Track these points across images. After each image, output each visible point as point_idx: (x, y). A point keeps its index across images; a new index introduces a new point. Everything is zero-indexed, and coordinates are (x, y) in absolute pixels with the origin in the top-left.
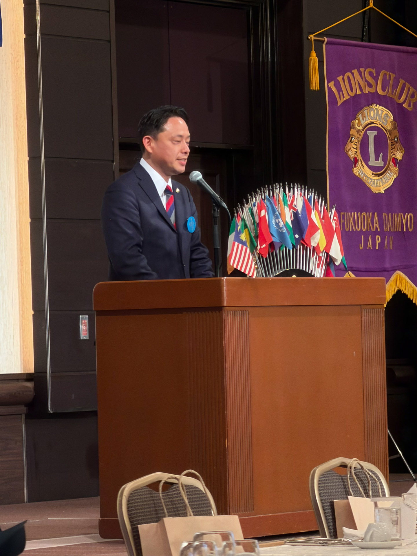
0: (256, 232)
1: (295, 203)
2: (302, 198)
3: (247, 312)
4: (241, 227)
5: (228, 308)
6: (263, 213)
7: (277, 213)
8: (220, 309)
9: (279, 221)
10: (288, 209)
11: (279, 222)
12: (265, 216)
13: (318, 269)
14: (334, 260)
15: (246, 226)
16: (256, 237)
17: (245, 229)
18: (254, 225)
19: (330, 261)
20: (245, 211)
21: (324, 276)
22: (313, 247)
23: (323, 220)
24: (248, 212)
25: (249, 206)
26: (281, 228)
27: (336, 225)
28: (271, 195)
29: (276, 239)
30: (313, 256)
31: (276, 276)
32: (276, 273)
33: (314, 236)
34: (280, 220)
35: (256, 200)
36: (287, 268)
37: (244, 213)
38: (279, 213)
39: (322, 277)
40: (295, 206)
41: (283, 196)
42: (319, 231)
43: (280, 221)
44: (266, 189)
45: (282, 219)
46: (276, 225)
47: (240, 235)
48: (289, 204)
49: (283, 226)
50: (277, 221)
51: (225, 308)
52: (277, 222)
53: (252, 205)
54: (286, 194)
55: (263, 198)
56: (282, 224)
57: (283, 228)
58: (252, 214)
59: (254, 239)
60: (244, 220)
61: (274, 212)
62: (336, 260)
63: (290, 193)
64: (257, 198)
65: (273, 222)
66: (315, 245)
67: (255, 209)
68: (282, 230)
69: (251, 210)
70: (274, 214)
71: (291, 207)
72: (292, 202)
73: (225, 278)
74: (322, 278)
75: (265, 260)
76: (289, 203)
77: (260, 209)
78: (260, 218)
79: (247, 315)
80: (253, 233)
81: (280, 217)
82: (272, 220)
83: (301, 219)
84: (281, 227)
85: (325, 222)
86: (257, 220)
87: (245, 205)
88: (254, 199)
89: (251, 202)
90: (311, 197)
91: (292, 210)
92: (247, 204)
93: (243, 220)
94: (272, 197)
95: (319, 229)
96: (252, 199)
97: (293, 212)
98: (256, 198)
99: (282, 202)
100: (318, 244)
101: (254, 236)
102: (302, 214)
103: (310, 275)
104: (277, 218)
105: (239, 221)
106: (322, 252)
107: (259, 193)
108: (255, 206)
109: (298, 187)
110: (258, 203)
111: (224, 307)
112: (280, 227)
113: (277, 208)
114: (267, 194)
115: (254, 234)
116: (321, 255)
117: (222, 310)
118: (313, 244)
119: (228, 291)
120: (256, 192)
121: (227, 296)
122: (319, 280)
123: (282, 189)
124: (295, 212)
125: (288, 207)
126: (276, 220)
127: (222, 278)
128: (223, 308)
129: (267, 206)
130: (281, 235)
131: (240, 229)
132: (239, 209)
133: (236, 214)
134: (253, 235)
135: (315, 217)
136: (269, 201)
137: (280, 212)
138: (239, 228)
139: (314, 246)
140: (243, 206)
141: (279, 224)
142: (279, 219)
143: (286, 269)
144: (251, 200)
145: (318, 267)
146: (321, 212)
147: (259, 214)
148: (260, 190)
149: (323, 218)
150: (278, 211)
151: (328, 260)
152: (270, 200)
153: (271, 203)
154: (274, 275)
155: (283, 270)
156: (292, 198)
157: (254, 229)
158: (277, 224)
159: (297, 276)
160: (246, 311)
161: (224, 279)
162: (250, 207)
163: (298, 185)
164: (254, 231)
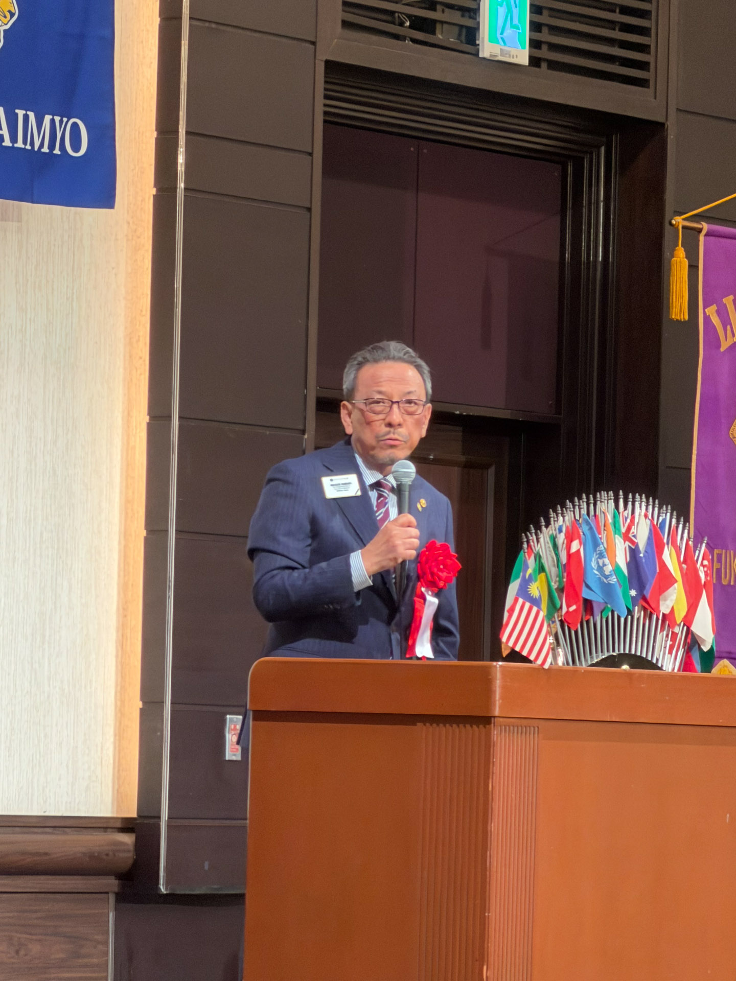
0: (560, 582)
1: (633, 530)
2: (648, 522)
3: (536, 729)
4: (534, 570)
5: (501, 720)
6: (575, 546)
7: (602, 548)
8: (486, 720)
9: (603, 562)
10: (623, 541)
11: (604, 565)
12: (578, 551)
13: (670, 655)
14: (699, 642)
15: (542, 569)
16: (561, 590)
17: (540, 573)
18: (558, 567)
19: (692, 642)
20: (542, 540)
21: (679, 670)
22: (664, 615)
23: (684, 566)
24: (548, 543)
25: (551, 532)
26: (607, 577)
27: (706, 575)
28: (592, 513)
29: (596, 597)
30: (662, 629)
31: (592, 665)
32: (592, 658)
33: (666, 593)
34: (607, 561)
35: (564, 521)
36: (614, 651)
37: (541, 545)
38: (604, 548)
39: (676, 670)
40: (634, 536)
41: (614, 517)
42: (676, 585)
43: (607, 564)
44: (583, 502)
45: (609, 560)
46: (597, 570)
47: (530, 585)
48: (623, 533)
49: (610, 572)
50: (601, 562)
51: (496, 719)
52: (601, 564)
53: (555, 530)
54: (619, 513)
55: (577, 518)
56: (609, 569)
57: (611, 575)
58: (555, 546)
59: (556, 595)
60: (540, 557)
61: (596, 544)
62: (703, 641)
63: (626, 512)
64: (567, 518)
65: (594, 564)
66: (667, 611)
67: (561, 538)
68: (608, 580)
69: (554, 539)
70: (595, 550)
71: (626, 537)
72: (629, 529)
73: (500, 663)
74: (675, 673)
75: (573, 633)
76: (623, 530)
77: (570, 539)
78: (569, 556)
79: (536, 735)
80: (555, 583)
81: (606, 556)
82: (591, 560)
83: (644, 561)
84: (607, 573)
85: (687, 569)
86: (564, 560)
87: (544, 528)
88: (561, 518)
89: (554, 524)
90: (664, 520)
91: (627, 543)
92: (547, 526)
93: (538, 557)
94: (594, 518)
95: (676, 581)
96: (556, 519)
97: (629, 547)
98: (563, 517)
99: (611, 528)
100: (672, 610)
101: (556, 586)
102: (646, 552)
103: (655, 666)
104: (601, 556)
105: (529, 557)
106: (679, 625)
107: (570, 508)
108: (560, 531)
109: (641, 502)
110: (567, 527)
111: (495, 717)
112: (605, 574)
113: (601, 538)
114: (584, 512)
115: (557, 584)
116: (677, 630)
117: (489, 723)
118: (664, 609)
119: (504, 687)
120: (563, 506)
121: (502, 698)
122: (671, 676)
123: (612, 503)
124: (633, 547)
125: (621, 537)
126: (599, 560)
127: (495, 663)
128: (493, 719)
129: (584, 534)
130: (608, 589)
131: (530, 575)
132: (532, 536)
133: (525, 546)
134: (554, 586)
135: (669, 558)
136: (588, 523)
137: (606, 547)
138: (530, 571)
139: (665, 612)
140: (539, 531)
141: (605, 568)
142: (604, 559)
143: (611, 653)
144: (554, 521)
145: (670, 652)
146: (680, 549)
147: (569, 548)
148: (572, 502)
149: (685, 562)
150: (603, 543)
151: (689, 640)
152: (590, 521)
153: (591, 529)
154: (590, 663)
155: (606, 655)
156: (629, 521)
157: (558, 576)
158: (601, 569)
159: (632, 667)
160: (534, 727)
161: (498, 666)
162: (553, 534)
163: (641, 498)
164: (558, 579)
